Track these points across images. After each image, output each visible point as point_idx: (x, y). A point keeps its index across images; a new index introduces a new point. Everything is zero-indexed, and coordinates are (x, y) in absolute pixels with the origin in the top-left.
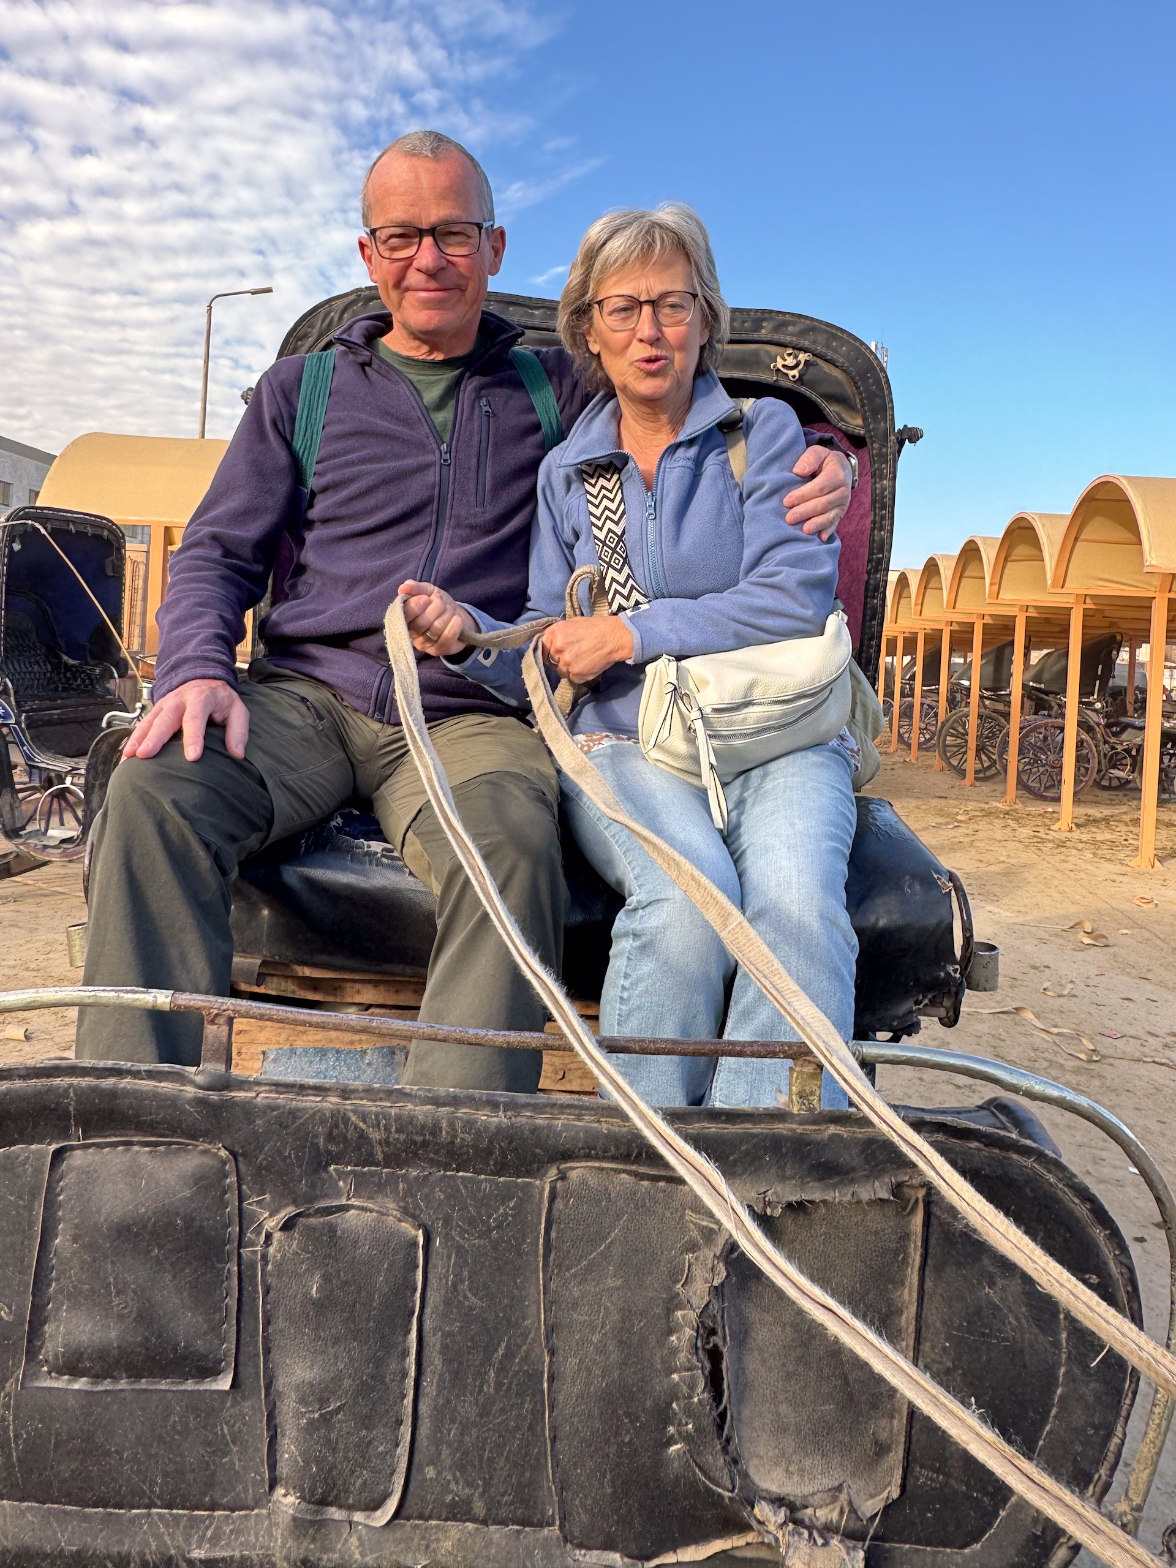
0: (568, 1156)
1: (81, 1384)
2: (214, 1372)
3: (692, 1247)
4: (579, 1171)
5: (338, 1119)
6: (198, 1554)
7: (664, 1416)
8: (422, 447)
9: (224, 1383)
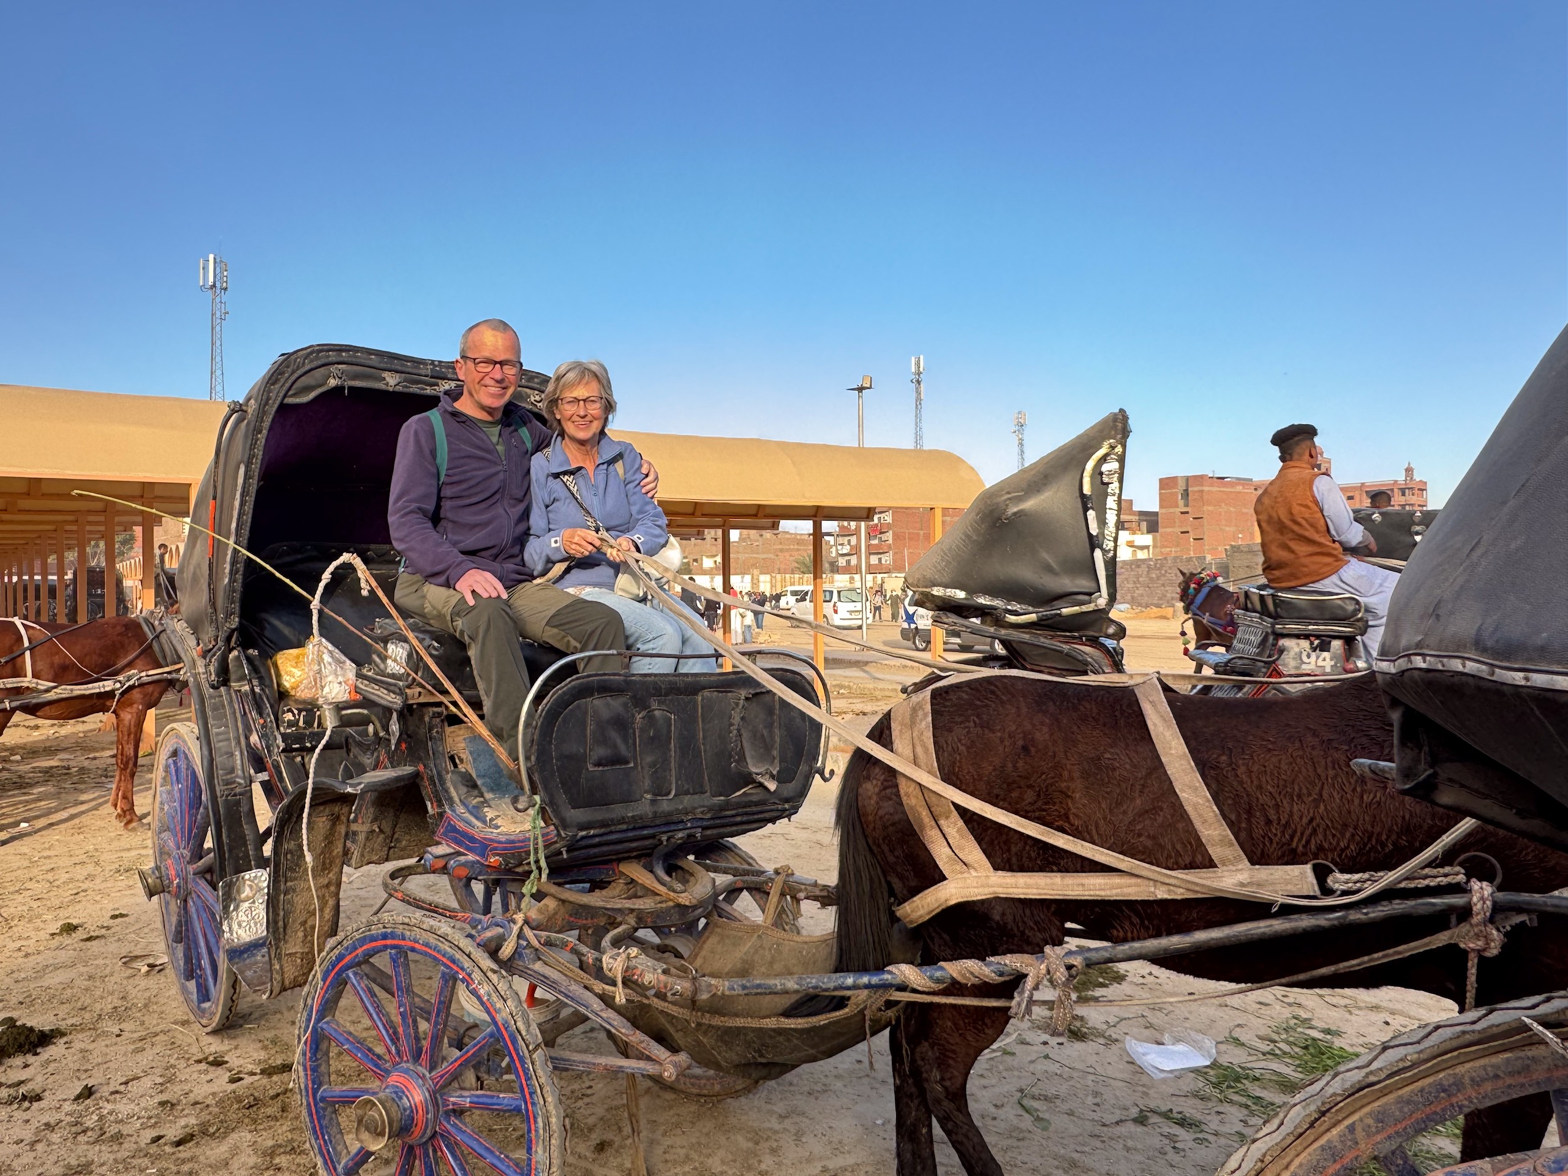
0: (704, 688)
1: (601, 768)
2: (627, 762)
3: (733, 709)
4: (706, 693)
5: (655, 683)
6: (630, 815)
7: (731, 756)
8: (495, 463)
9: (632, 765)
